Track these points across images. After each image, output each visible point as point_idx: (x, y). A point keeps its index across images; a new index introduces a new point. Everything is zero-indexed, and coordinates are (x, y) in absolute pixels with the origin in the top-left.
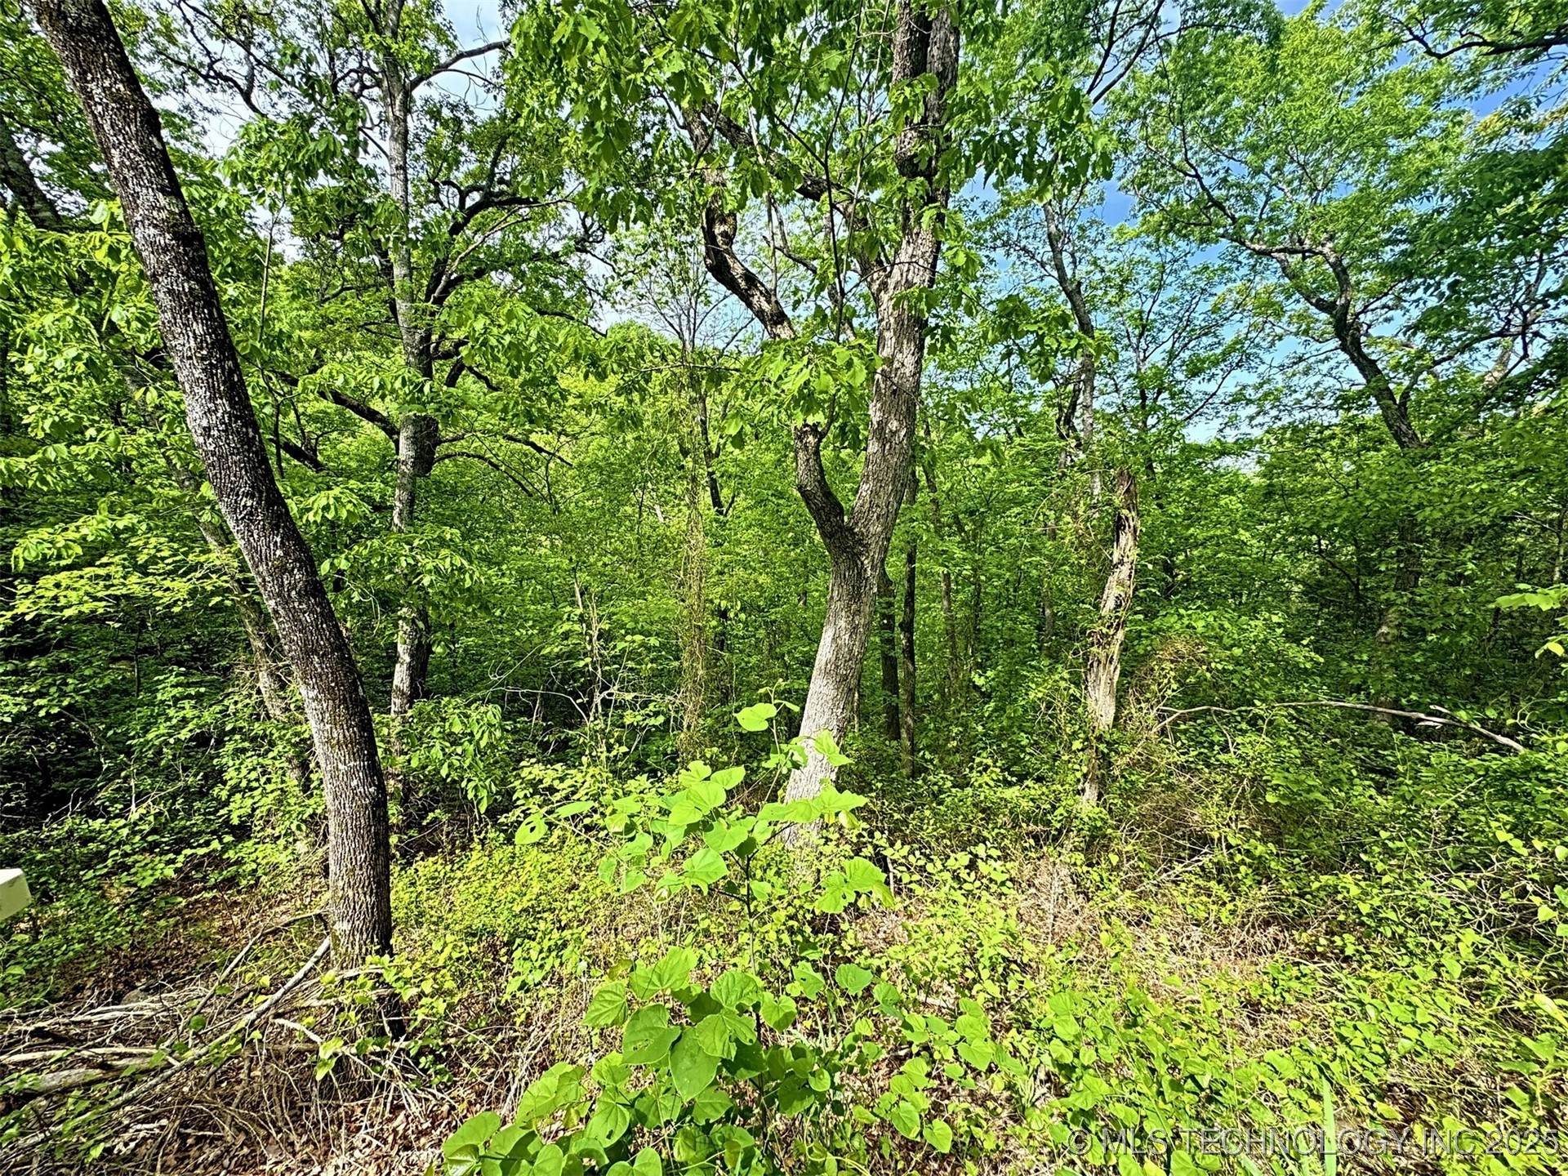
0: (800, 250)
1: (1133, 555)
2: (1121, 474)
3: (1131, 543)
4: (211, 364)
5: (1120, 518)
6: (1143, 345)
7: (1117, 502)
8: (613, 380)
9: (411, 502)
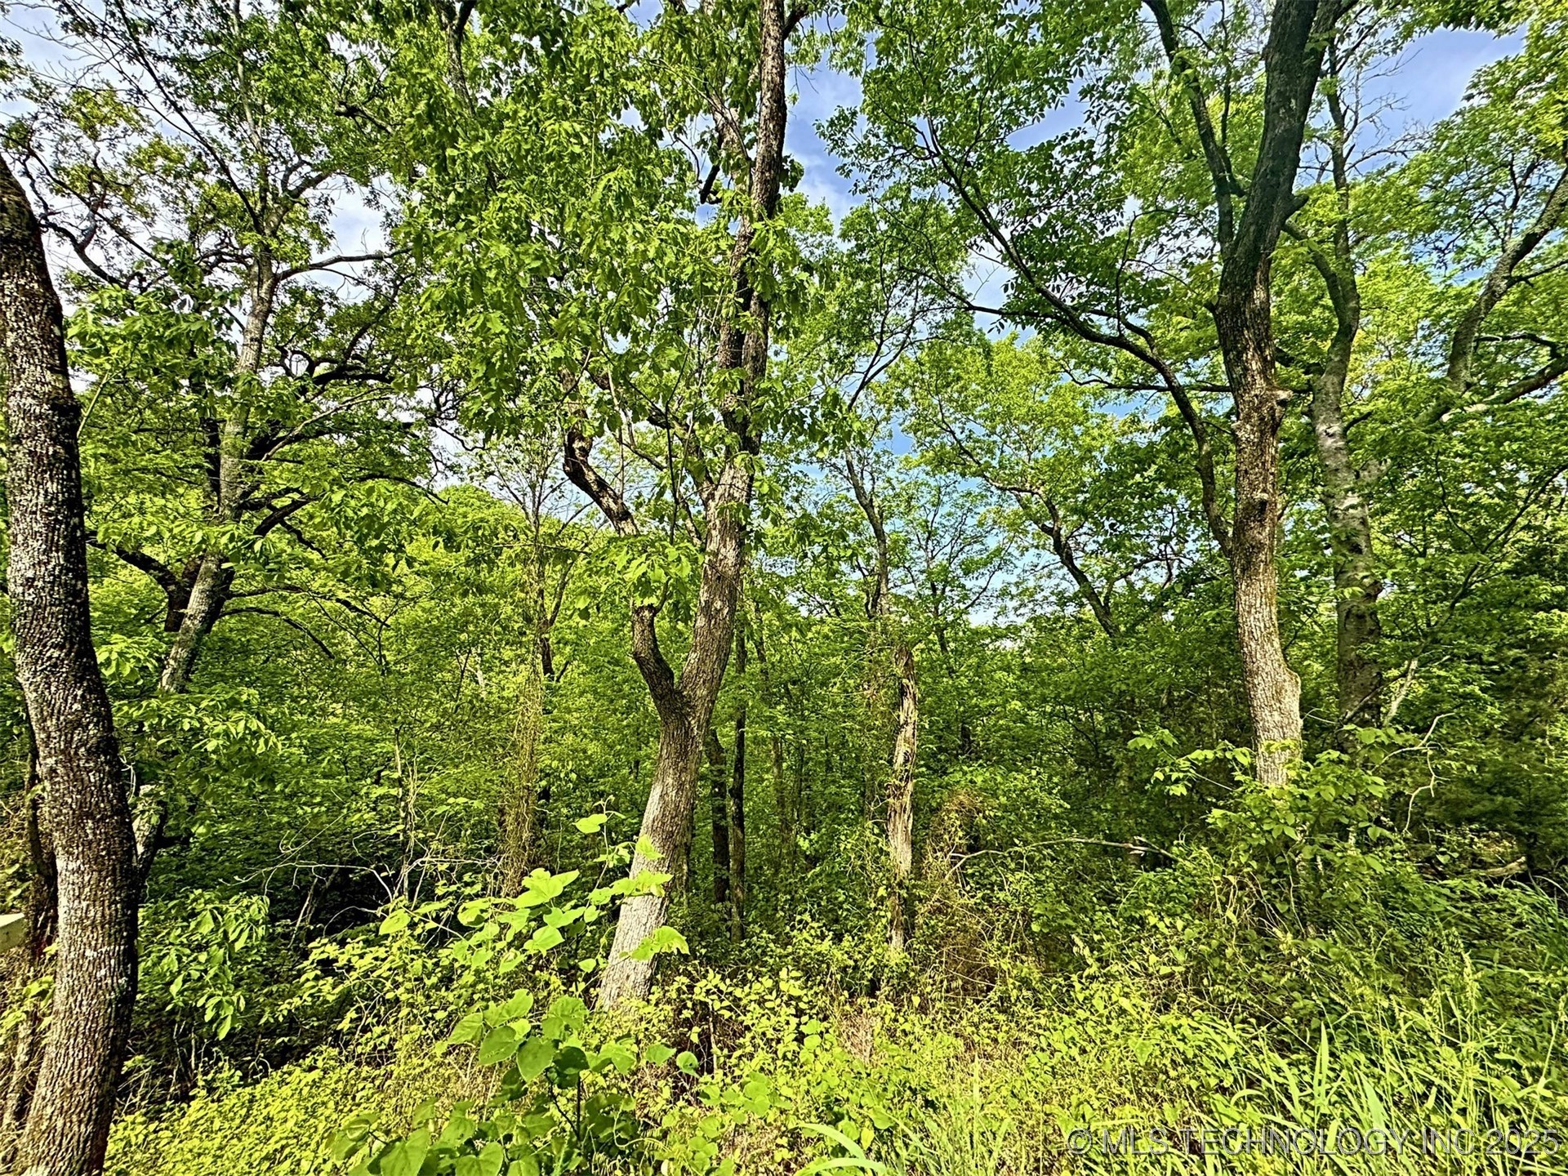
0: (645, 447)
1: (914, 716)
2: (901, 650)
3: (912, 706)
4: (56, 520)
5: (903, 686)
6: (930, 547)
7: (899, 672)
8: (465, 554)
9: (190, 662)
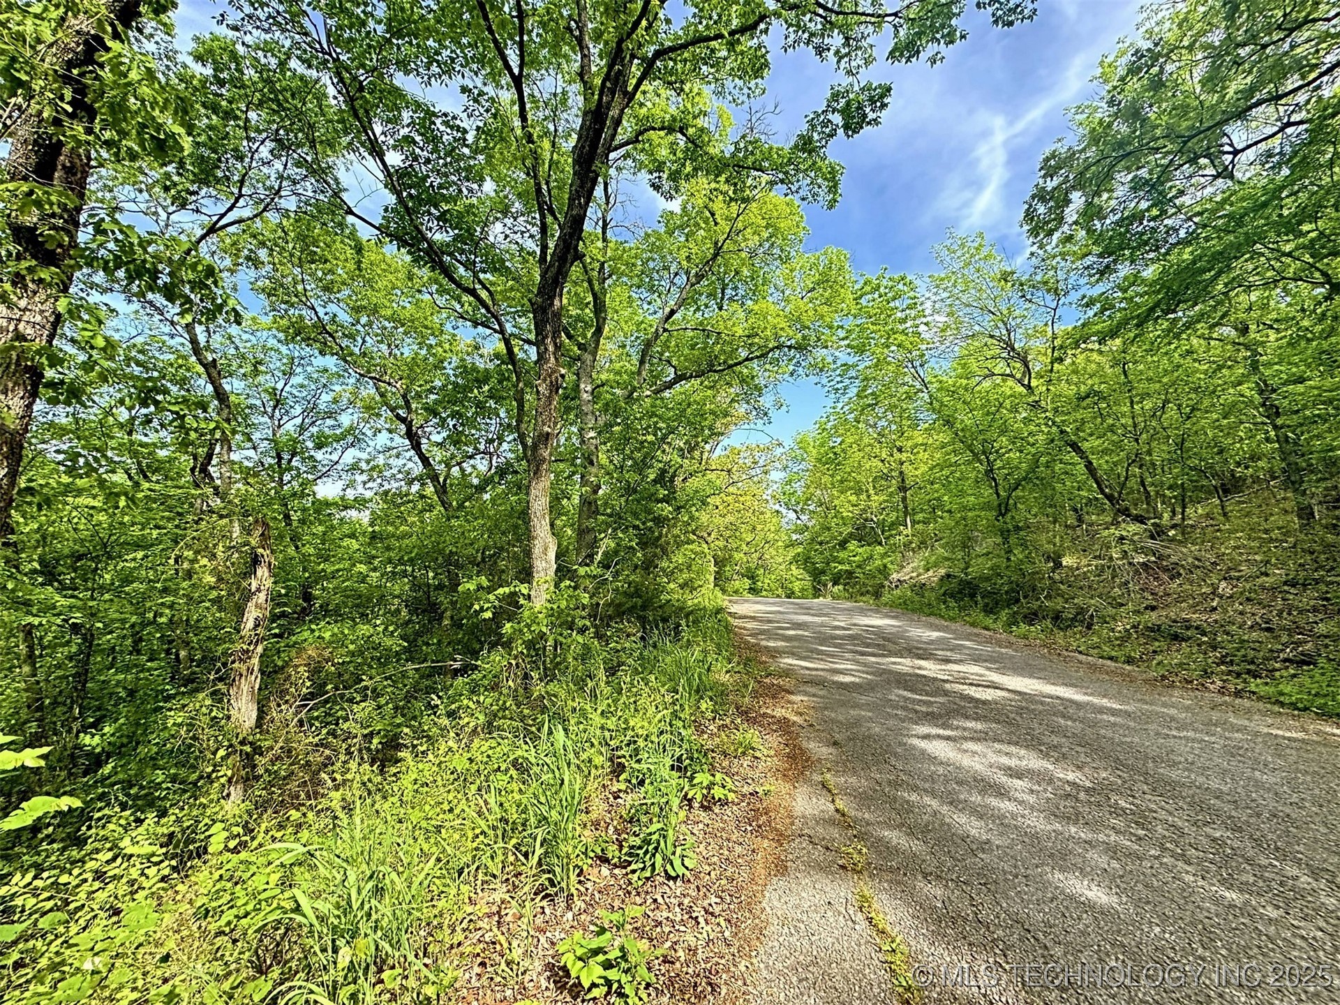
1: (269, 583)
2: (256, 521)
3: (266, 574)
5: (256, 555)
6: (277, 415)
7: (253, 543)
